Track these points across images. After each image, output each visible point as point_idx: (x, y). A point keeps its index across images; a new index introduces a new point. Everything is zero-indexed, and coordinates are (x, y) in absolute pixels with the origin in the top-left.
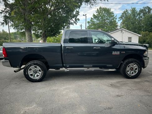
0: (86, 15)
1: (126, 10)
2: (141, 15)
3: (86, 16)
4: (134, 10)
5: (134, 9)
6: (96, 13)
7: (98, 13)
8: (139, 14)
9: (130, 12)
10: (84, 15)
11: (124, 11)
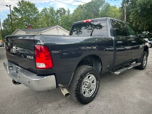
0: (10, 6)
1: (45, 8)
2: (58, 15)
3: (10, 8)
4: (52, 10)
5: (53, 8)
6: (18, 5)
7: (20, 6)
8: (57, 14)
9: (48, 11)
10: (7, 6)
11: (43, 9)
